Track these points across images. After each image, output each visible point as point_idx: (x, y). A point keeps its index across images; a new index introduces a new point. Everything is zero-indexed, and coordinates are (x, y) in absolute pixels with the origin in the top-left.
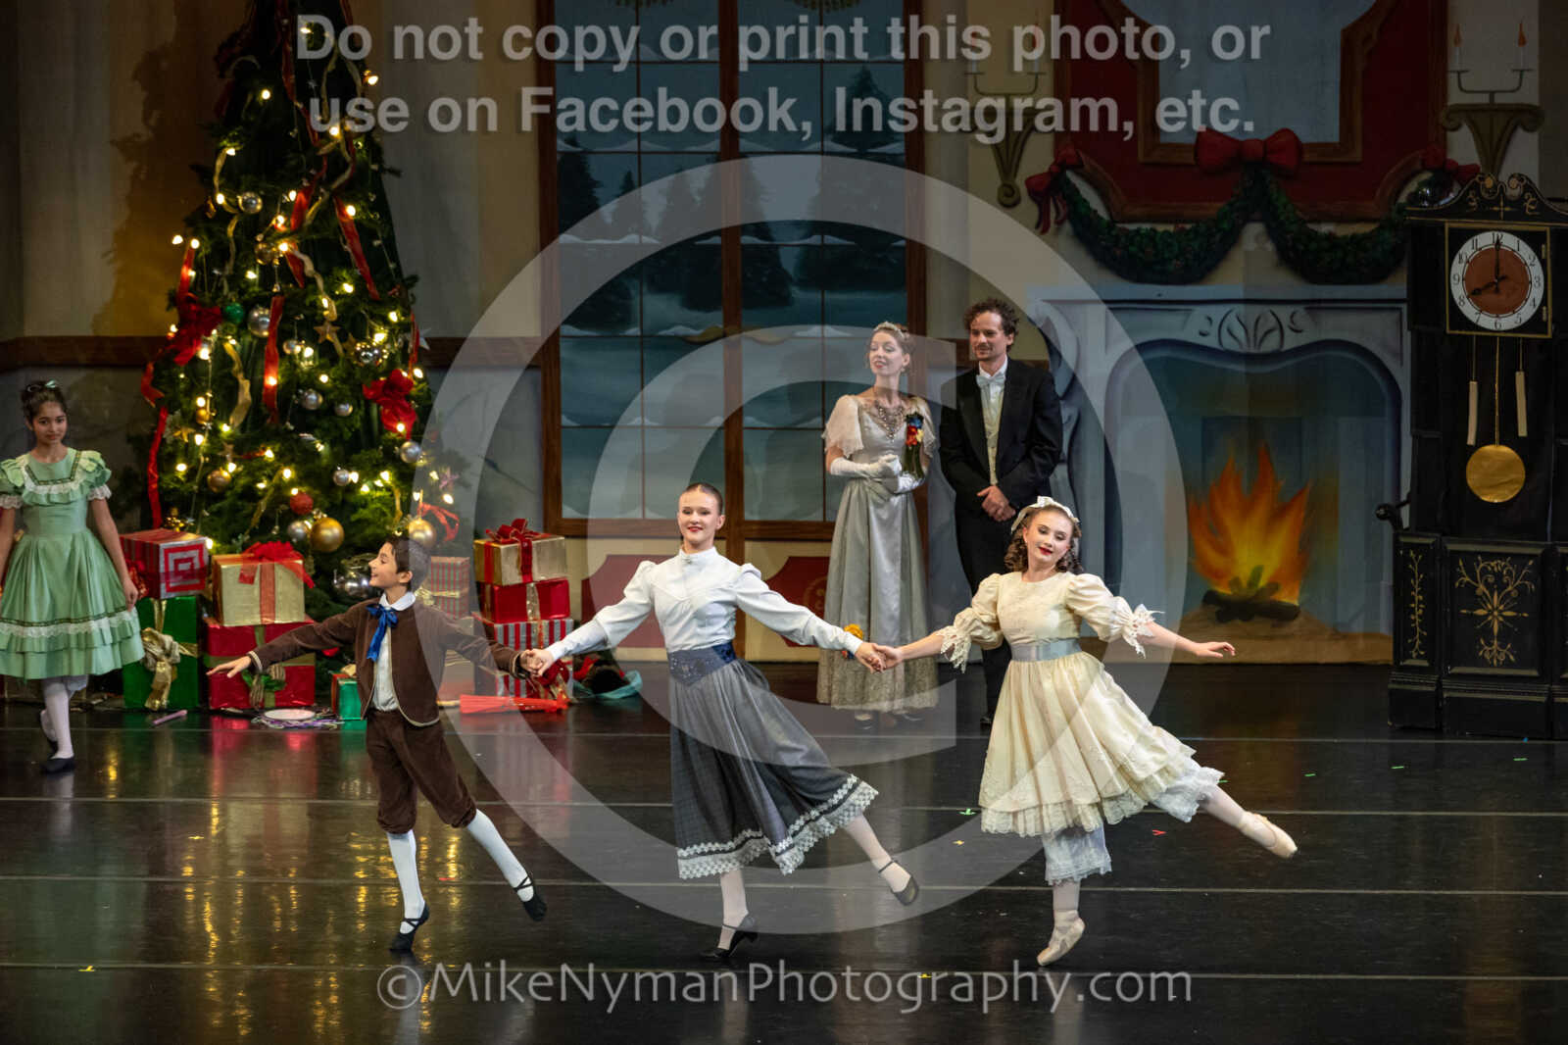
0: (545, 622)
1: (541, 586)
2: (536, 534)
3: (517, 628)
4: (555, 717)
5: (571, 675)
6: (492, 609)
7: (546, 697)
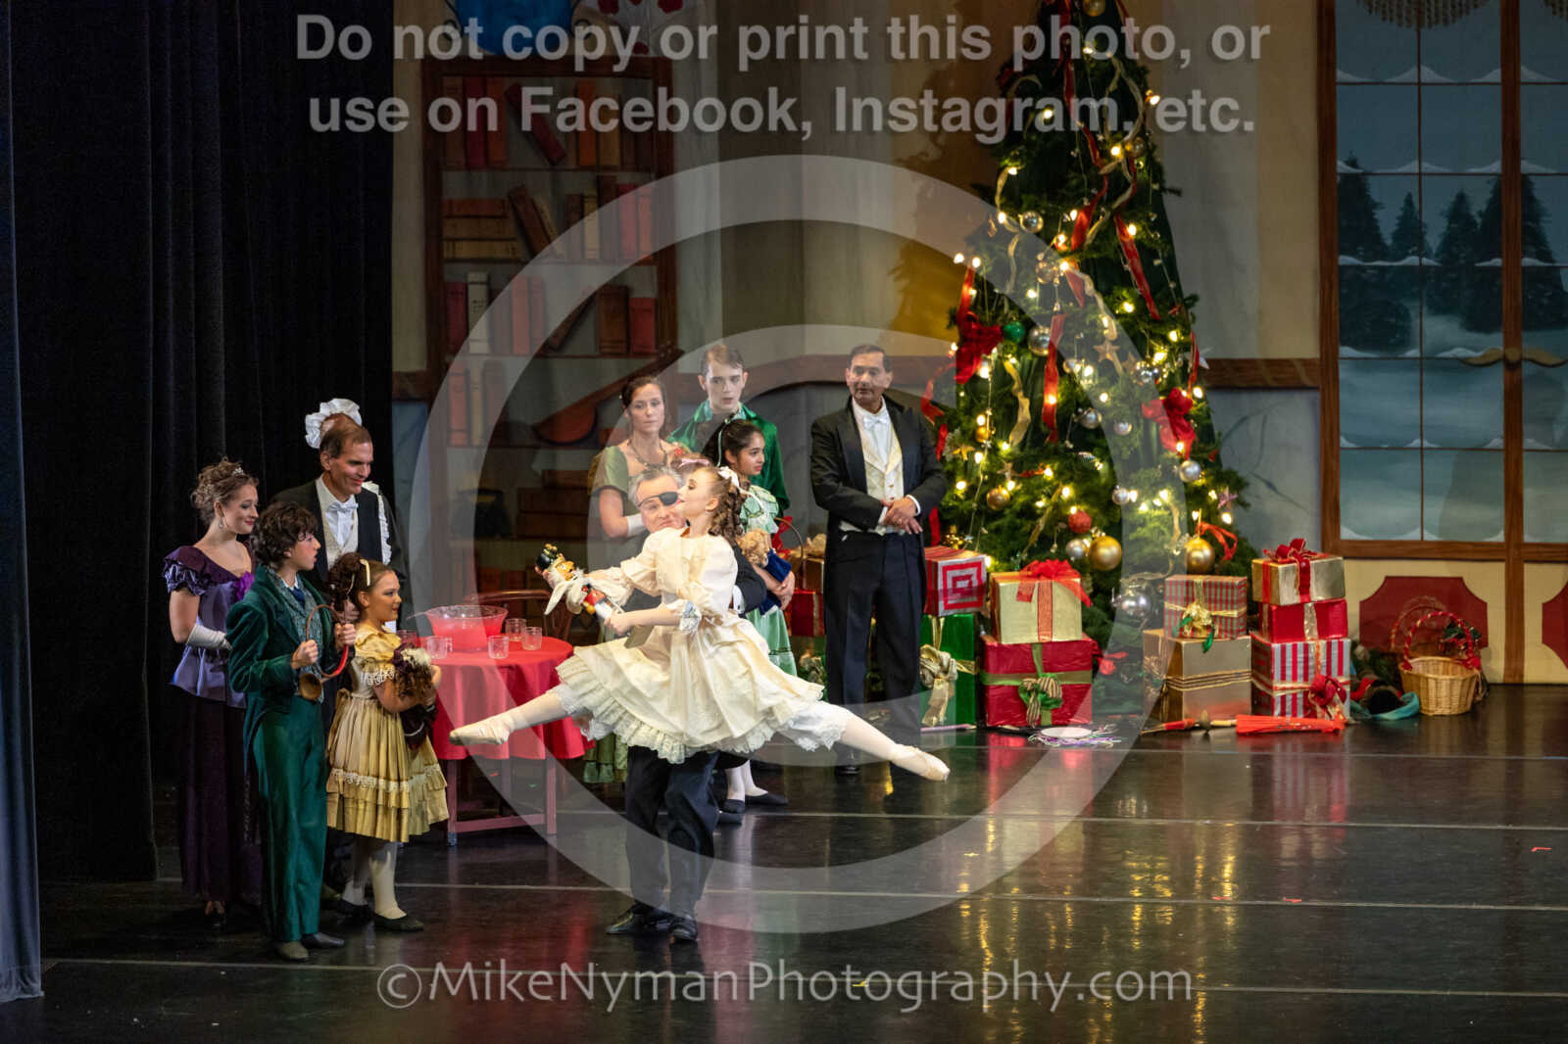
0: (1323, 643)
1: (1318, 606)
2: (1315, 554)
3: (1295, 647)
4: (1332, 737)
5: (1348, 696)
6: (1270, 629)
7: (1323, 717)
